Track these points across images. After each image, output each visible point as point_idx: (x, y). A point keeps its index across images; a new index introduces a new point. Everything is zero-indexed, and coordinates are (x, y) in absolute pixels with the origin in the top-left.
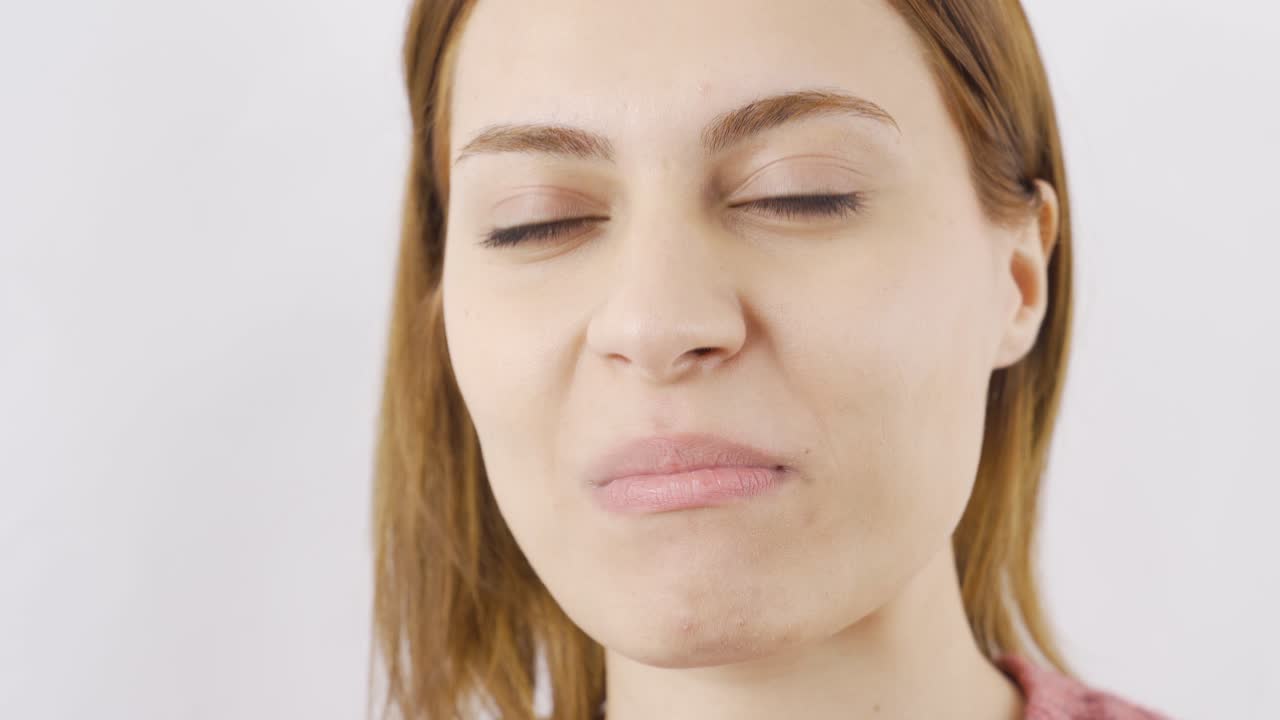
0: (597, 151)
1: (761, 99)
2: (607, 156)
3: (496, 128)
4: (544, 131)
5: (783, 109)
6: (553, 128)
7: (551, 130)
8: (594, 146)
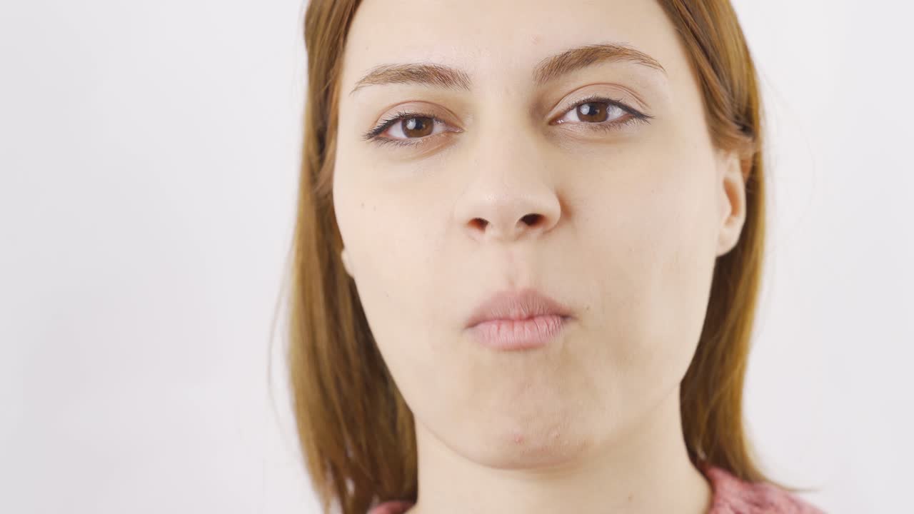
0: (458, 82)
1: (575, 48)
2: (465, 86)
3: (385, 67)
4: (421, 68)
5: (590, 56)
6: (427, 65)
7: (426, 67)
8: (457, 79)
